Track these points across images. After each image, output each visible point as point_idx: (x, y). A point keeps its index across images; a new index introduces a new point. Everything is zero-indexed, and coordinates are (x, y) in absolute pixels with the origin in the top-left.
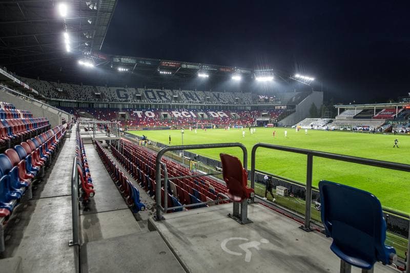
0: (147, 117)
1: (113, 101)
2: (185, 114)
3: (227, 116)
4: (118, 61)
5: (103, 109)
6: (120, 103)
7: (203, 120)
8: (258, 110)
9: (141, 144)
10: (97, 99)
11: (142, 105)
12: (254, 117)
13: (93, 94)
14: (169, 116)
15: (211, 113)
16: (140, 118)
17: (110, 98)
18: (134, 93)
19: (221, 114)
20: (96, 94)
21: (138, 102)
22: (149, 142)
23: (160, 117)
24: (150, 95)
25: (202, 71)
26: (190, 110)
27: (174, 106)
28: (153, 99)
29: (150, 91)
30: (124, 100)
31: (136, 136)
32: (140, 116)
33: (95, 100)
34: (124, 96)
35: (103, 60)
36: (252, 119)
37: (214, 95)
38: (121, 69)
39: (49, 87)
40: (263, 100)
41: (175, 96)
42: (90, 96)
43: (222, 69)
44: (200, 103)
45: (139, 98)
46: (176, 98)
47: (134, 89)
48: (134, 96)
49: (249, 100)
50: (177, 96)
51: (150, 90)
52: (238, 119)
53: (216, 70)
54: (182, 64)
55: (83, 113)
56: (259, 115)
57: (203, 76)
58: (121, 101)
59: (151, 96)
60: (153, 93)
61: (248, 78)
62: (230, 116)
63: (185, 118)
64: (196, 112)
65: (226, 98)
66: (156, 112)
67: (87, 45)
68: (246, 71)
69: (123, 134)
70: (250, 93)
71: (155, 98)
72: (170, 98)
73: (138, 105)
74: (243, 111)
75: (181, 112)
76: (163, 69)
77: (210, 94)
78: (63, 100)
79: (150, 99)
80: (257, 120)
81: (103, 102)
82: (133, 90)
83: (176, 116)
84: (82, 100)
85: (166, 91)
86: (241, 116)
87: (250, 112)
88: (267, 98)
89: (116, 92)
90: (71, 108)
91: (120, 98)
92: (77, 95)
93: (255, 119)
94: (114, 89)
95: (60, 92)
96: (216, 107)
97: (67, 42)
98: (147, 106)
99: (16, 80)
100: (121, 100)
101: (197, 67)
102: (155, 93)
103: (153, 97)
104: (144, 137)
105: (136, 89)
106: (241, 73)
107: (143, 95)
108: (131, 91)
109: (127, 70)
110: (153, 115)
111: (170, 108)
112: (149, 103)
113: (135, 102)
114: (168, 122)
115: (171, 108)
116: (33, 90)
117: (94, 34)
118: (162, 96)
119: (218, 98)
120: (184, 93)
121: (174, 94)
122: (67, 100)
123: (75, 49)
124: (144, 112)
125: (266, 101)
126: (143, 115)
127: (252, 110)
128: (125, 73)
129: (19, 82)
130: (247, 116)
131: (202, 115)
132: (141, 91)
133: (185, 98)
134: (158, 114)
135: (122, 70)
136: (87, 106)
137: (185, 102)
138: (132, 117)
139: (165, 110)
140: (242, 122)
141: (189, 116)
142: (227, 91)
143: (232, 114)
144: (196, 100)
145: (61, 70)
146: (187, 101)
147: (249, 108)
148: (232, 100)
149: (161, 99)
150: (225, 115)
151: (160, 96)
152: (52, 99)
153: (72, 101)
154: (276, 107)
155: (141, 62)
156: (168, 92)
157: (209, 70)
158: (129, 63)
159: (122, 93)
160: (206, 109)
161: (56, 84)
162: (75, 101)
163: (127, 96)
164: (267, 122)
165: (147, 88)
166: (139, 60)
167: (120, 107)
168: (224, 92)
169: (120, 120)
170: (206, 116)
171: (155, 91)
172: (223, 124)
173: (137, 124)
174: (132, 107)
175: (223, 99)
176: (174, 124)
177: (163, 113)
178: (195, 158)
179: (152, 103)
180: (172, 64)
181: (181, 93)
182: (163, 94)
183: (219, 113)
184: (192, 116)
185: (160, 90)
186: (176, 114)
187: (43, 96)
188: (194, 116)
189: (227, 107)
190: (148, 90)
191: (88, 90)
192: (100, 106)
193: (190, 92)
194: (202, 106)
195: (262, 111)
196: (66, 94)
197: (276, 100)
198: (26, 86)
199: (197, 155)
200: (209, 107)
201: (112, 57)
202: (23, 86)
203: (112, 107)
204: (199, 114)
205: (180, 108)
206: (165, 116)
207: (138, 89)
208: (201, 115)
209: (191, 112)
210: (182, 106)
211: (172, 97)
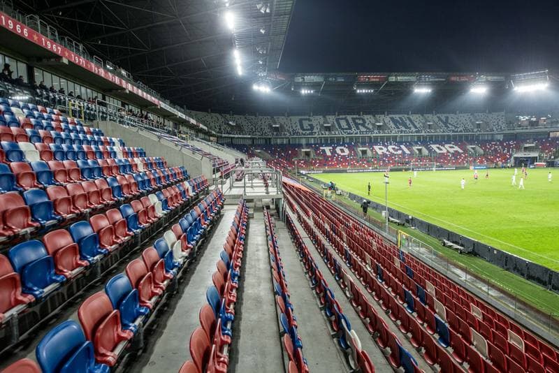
0: (339, 155)
1: (294, 134)
2: (393, 149)
3: (461, 151)
4: (301, 80)
5: (282, 146)
6: (303, 136)
7: (421, 157)
8: (517, 140)
9: (326, 196)
10: (275, 133)
11: (332, 139)
12: (508, 151)
13: (271, 126)
14: (369, 153)
15: (434, 147)
16: (329, 157)
17: (291, 130)
18: (322, 123)
19: (451, 147)
20: (274, 126)
21: (327, 134)
22: (338, 192)
23: (356, 154)
24: (343, 124)
25: (420, 83)
26: (401, 143)
27: (376, 138)
28: (346, 129)
29: (342, 119)
30: (308, 132)
31: (322, 183)
32: (329, 154)
33: (273, 134)
34: (309, 127)
35: (282, 82)
36: (506, 154)
37: (440, 119)
38: (304, 92)
39: (221, 120)
40: (527, 123)
41: (378, 124)
42: (267, 130)
43: (453, 79)
44: (416, 132)
45: (328, 129)
46: (379, 127)
47: (321, 117)
48: (322, 126)
49: (500, 123)
50: (381, 124)
51: (344, 116)
52: (480, 155)
53: (444, 80)
54: (389, 76)
55: (259, 151)
56: (518, 148)
57: (422, 91)
58: (304, 135)
59: (344, 126)
60: (347, 121)
61: (500, 90)
62: (466, 151)
63: (392, 155)
64: (409, 145)
65: (460, 122)
66: (350, 148)
67: (261, 63)
68: (495, 78)
69: (305, 178)
70: (503, 113)
71: (350, 128)
72: (370, 127)
73: (326, 139)
74: (490, 142)
75: (387, 147)
76: (361, 86)
77: (432, 118)
78: (236, 136)
79: (343, 129)
80: (515, 156)
81: (283, 137)
82: (320, 119)
83: (380, 152)
84: (258, 135)
85: (365, 117)
86: (485, 151)
87: (501, 143)
88: (534, 119)
89: (298, 122)
90: (244, 145)
91: (304, 130)
92: (252, 129)
93: (511, 156)
94: (296, 119)
95: (233, 126)
96: (443, 137)
97: (238, 62)
98: (339, 139)
99: (180, 114)
100: (304, 132)
101: (413, 79)
102: (350, 121)
103: (347, 127)
104: (332, 184)
105: (324, 117)
106: (488, 82)
107: (333, 125)
108: (317, 120)
109: (312, 92)
110: (347, 152)
111: (371, 141)
112: (341, 135)
113: (322, 134)
114: (368, 162)
115: (373, 142)
116: (201, 126)
117: (269, 48)
118: (360, 124)
119: (446, 123)
120: (392, 119)
121: (378, 121)
122: (240, 136)
123: (249, 69)
124: (334, 148)
125: (532, 124)
126: (333, 152)
127: (504, 140)
128: (309, 96)
129: (184, 117)
130: (496, 150)
131: (420, 150)
132: (331, 119)
133: (393, 126)
134: (353, 150)
135: (306, 92)
136: (263, 142)
137: (394, 132)
138: (319, 154)
139: (363, 144)
140: (488, 160)
141: (400, 152)
142: (461, 112)
143: (469, 147)
144: (410, 128)
145: (233, 99)
146: (396, 130)
147: (501, 138)
148: (470, 126)
149: (358, 128)
150: (457, 148)
151: (357, 125)
152: (224, 135)
153: (245, 136)
154: (552, 135)
155: (330, 79)
156: (369, 119)
157: (431, 82)
158: (315, 82)
159: (306, 124)
160: (425, 141)
161: (228, 116)
162: (249, 136)
163: (312, 127)
164: (533, 160)
165: (338, 115)
166: (329, 77)
167: (304, 142)
168: (456, 114)
169: (303, 160)
170: (425, 152)
171: (349, 118)
172: (453, 163)
173: (325, 165)
174: (319, 142)
175: (455, 124)
176: (377, 164)
177: (361, 149)
178: (408, 221)
179: (345, 135)
180: (374, 78)
181: (387, 119)
182: (361, 122)
183: (447, 146)
184: (404, 153)
185: (357, 116)
186: (379, 150)
187: (213, 132)
188: (407, 152)
189: (461, 136)
190: (341, 117)
191: (264, 122)
192: (279, 141)
193: (400, 116)
194: (419, 137)
195: (525, 141)
196: (239, 128)
197: (552, 123)
198: (193, 121)
199: (410, 217)
200: (431, 137)
201: (293, 77)
202: (189, 122)
203: (294, 143)
204: (415, 148)
205: (385, 141)
206: (364, 152)
207: (327, 117)
208: (418, 149)
209: (402, 146)
210: (388, 138)
211: (373, 125)
